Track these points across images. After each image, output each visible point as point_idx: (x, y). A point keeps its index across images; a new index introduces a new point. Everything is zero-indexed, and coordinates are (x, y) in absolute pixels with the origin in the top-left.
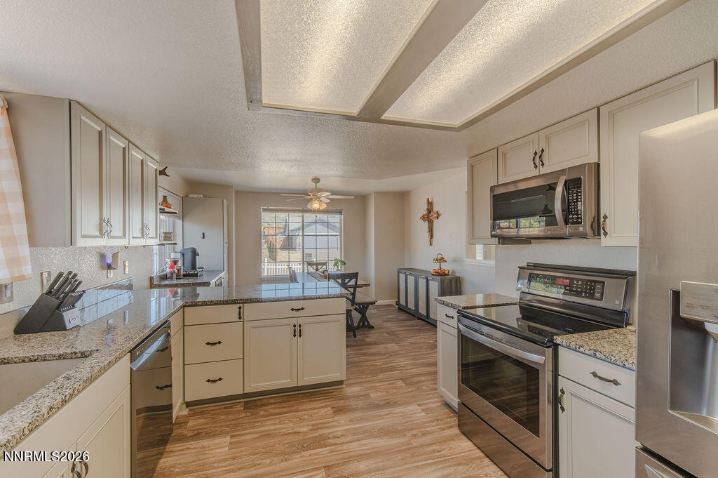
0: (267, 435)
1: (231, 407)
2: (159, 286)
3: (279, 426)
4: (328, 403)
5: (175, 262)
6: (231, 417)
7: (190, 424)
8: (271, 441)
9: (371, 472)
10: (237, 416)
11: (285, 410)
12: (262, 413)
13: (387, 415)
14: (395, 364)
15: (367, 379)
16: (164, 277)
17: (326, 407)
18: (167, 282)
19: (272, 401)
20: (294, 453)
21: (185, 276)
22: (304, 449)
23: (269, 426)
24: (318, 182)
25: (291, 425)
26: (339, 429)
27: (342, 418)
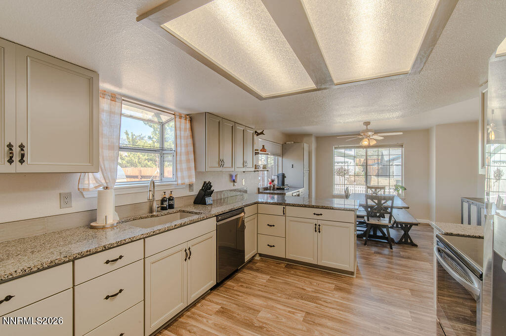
0: (287, 283)
1: (279, 264)
2: (262, 193)
3: (297, 282)
4: (335, 282)
5: (273, 181)
6: (276, 268)
7: (257, 264)
8: (287, 287)
9: (333, 330)
10: (279, 269)
11: (306, 276)
12: (292, 272)
13: (374, 306)
14: (413, 277)
15: (378, 279)
16: (266, 189)
17: (332, 283)
18: (268, 191)
19: (302, 268)
20: (294, 297)
21: (278, 189)
22: (302, 298)
23: (291, 280)
24: (369, 124)
25: (303, 284)
26: (330, 298)
27: (338, 294)
